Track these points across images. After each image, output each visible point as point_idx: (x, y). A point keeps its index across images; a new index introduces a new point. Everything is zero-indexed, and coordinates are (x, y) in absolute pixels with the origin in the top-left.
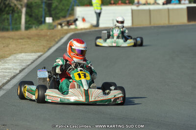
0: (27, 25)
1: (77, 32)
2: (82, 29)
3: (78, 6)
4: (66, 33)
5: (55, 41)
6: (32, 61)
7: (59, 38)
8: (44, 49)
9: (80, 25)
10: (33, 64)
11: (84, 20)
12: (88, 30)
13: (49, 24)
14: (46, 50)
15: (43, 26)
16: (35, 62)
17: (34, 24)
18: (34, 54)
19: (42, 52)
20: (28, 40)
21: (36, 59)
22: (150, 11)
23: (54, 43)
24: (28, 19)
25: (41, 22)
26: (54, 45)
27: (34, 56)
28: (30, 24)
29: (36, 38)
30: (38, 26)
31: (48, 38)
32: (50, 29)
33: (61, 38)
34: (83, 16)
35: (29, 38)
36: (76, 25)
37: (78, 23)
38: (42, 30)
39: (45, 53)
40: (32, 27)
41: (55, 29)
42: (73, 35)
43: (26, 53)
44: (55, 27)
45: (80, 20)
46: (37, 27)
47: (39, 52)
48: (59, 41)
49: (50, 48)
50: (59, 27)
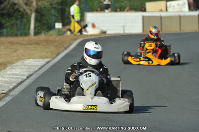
0: (37, 31)
1: (86, 38)
2: (91, 35)
3: (89, 11)
4: (76, 39)
5: (64, 47)
6: (40, 67)
7: (68, 44)
8: (52, 55)
9: (90, 31)
10: (41, 70)
11: (94, 26)
12: (98, 37)
13: (59, 30)
14: (54, 56)
15: (52, 32)
16: (43, 68)
17: (43, 29)
18: (41, 60)
19: (50, 58)
20: (37, 46)
21: (45, 65)
22: (161, 17)
23: (62, 49)
24: (37, 25)
25: (51, 27)
26: (62, 52)
27: (42, 62)
28: (39, 30)
29: (45, 44)
30: (48, 31)
31: (57, 44)
32: (59, 35)
33: (70, 44)
34: (93, 22)
35: (37, 44)
36: (86, 31)
37: (87, 29)
38: (52, 35)
39: (54, 58)
40: (41, 33)
41: (64, 35)
42: (82, 41)
43: (33, 58)
44: (65, 32)
45: (90, 26)
46: (46, 33)
47: (47, 58)
48: (68, 46)
49: (58, 54)
50: (69, 33)
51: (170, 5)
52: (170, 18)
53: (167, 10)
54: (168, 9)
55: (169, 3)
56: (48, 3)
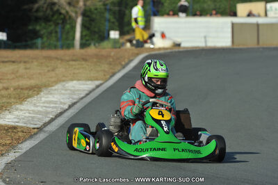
0: (84, 41)
1: (152, 53)
2: (160, 49)
4: (138, 54)
5: (122, 65)
6: (87, 92)
7: (126, 61)
8: (105, 75)
9: (159, 43)
10: (89, 96)
11: (163, 36)
12: (169, 51)
13: (115, 41)
14: (108, 76)
15: (105, 44)
16: (91, 94)
17: (92, 39)
18: (90, 82)
19: (102, 79)
20: (83, 63)
21: (94, 90)
22: (258, 25)
23: (119, 67)
24: (84, 33)
25: (104, 37)
26: (119, 71)
27: (90, 85)
28: (87, 40)
29: (95, 60)
30: (99, 43)
31: (111, 60)
32: (115, 48)
33: (130, 61)
34: (162, 30)
35: (85, 60)
36: (152, 43)
37: (155, 39)
38: (104, 48)
39: (106, 81)
40: (89, 45)
41: (123, 48)
42: (146, 57)
43: (79, 80)
44: (123, 44)
45: (158, 35)
46: (97, 45)
47: (97, 79)
48: (127, 64)
49: (114, 74)
50: (128, 45)
51: (271, 7)
52: (271, 26)
53: (266, 15)
54: (269, 13)
55: (269, 5)
56: (101, 3)
